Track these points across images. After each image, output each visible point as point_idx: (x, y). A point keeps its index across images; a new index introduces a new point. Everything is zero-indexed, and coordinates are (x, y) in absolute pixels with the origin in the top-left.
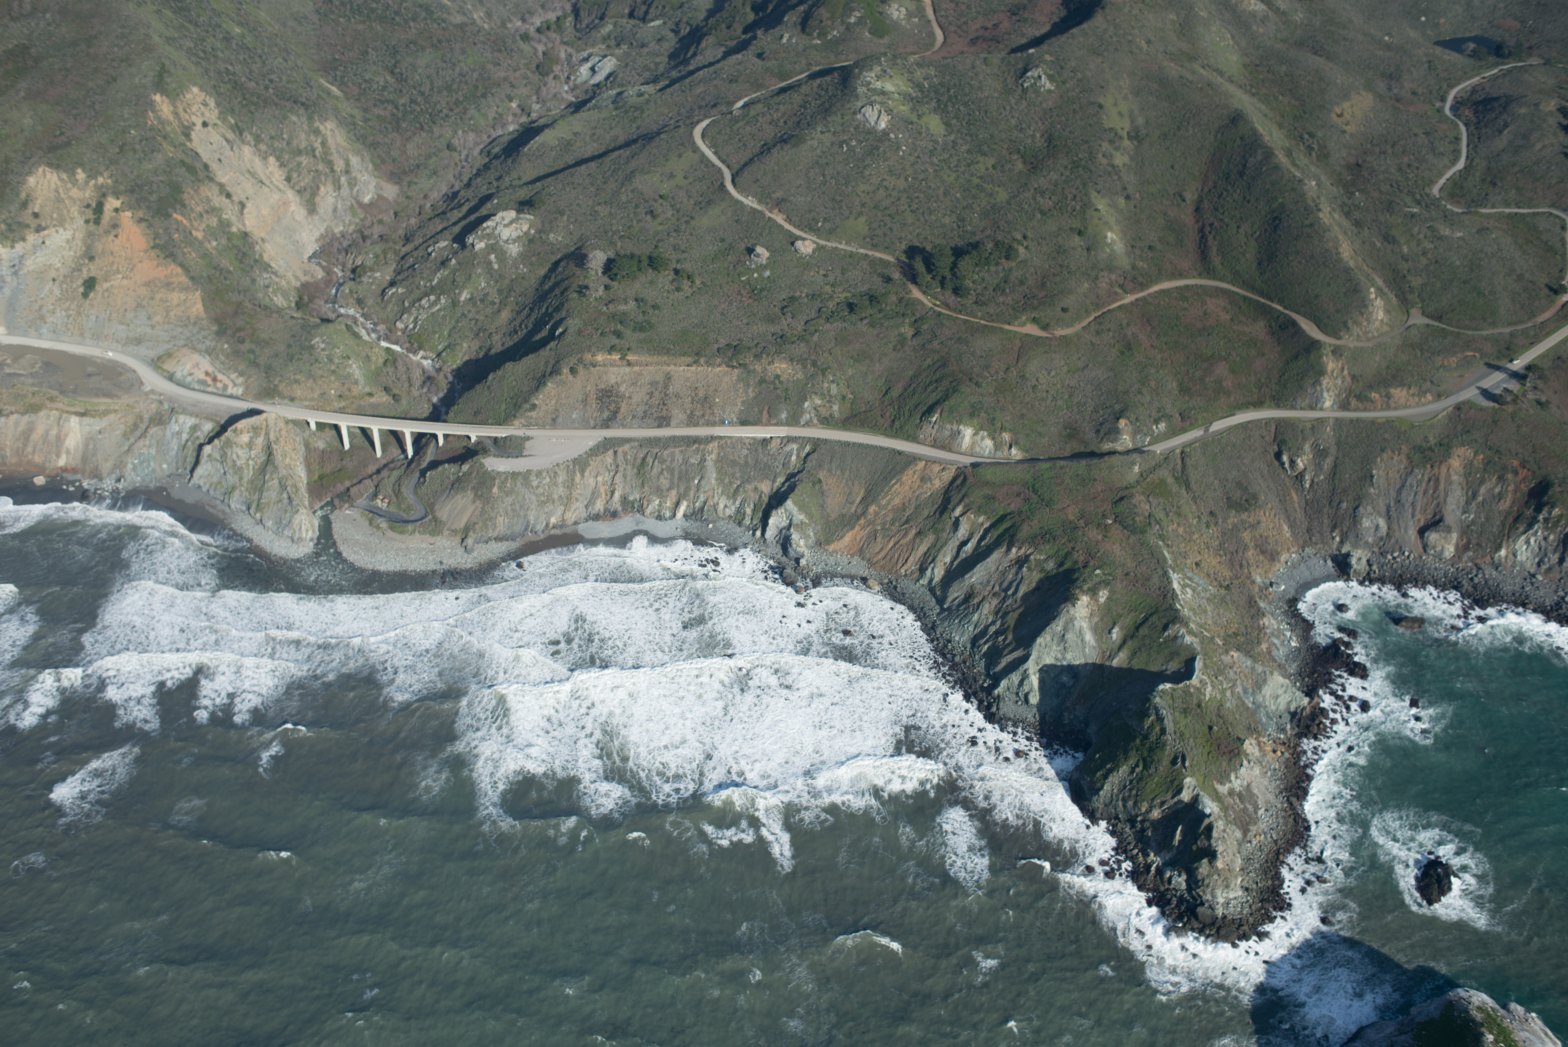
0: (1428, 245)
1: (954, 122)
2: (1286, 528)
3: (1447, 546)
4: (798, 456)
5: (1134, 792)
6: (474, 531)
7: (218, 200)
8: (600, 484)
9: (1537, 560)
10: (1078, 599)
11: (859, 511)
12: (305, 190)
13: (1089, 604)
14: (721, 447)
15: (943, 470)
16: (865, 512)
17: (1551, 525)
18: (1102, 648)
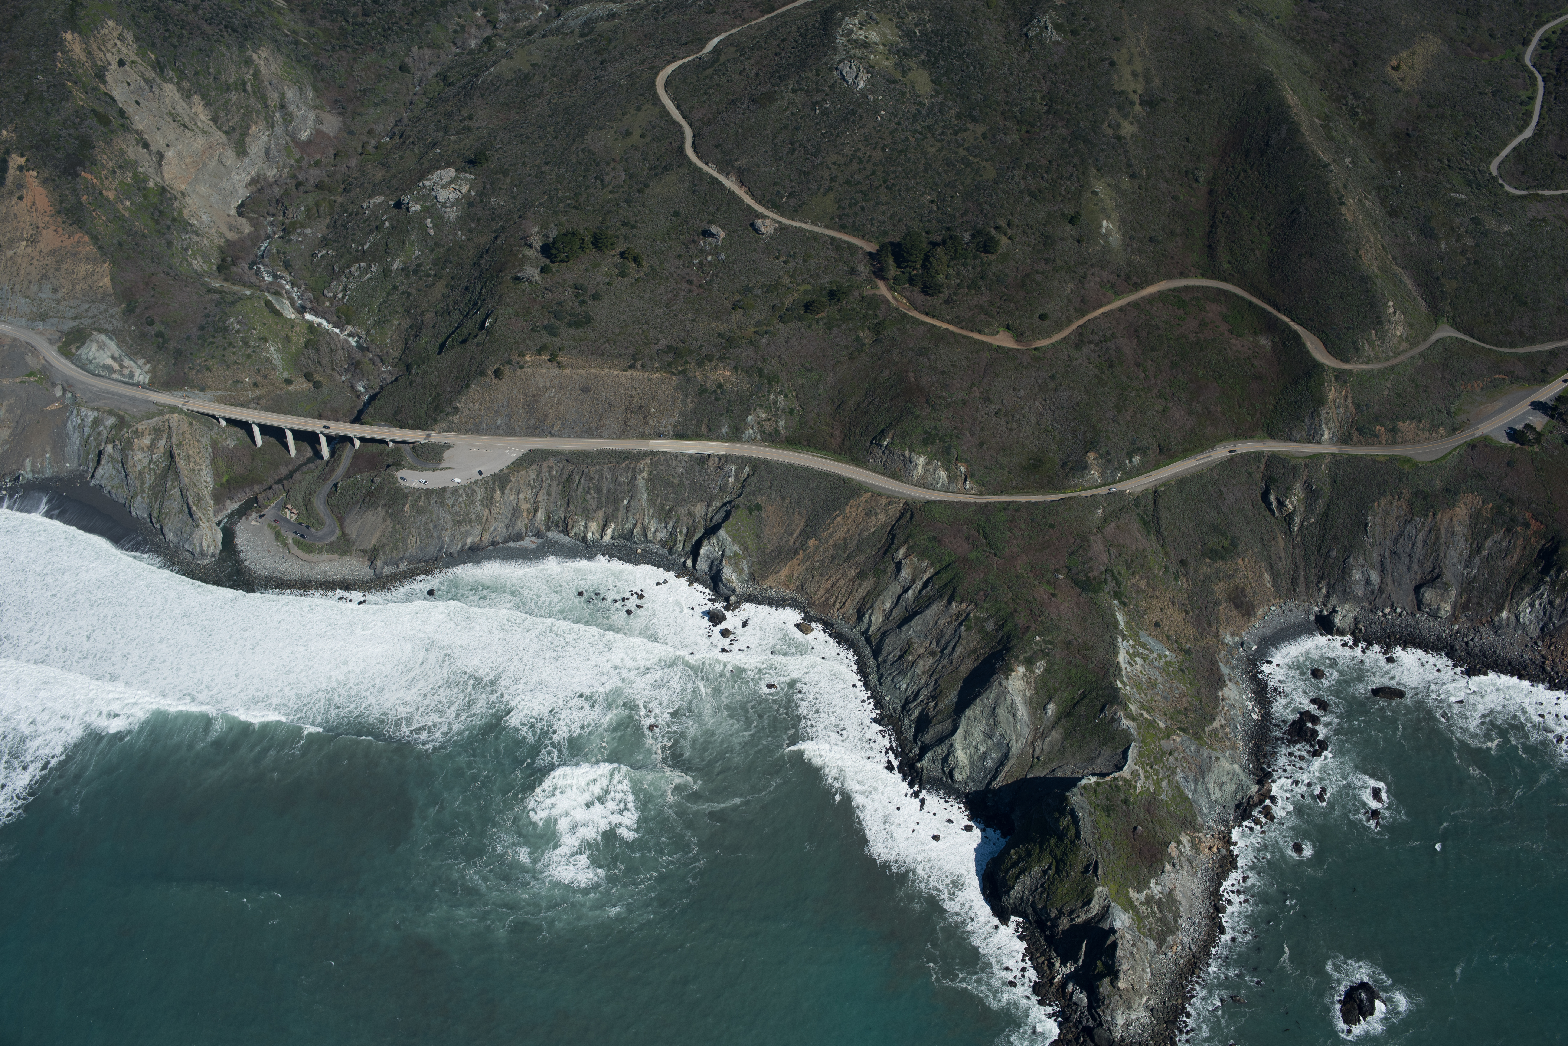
0: (1470, 242)
1: (944, 79)
2: (1267, 577)
3: (1443, 605)
4: (736, 478)
5: (1045, 896)
6: (384, 552)
7: (134, 152)
8: (522, 502)
9: (1541, 625)
10: (1013, 671)
11: (797, 545)
12: (234, 129)
13: (1025, 675)
14: (653, 465)
15: (890, 503)
16: (804, 546)
17: (1558, 588)
18: (1035, 725)
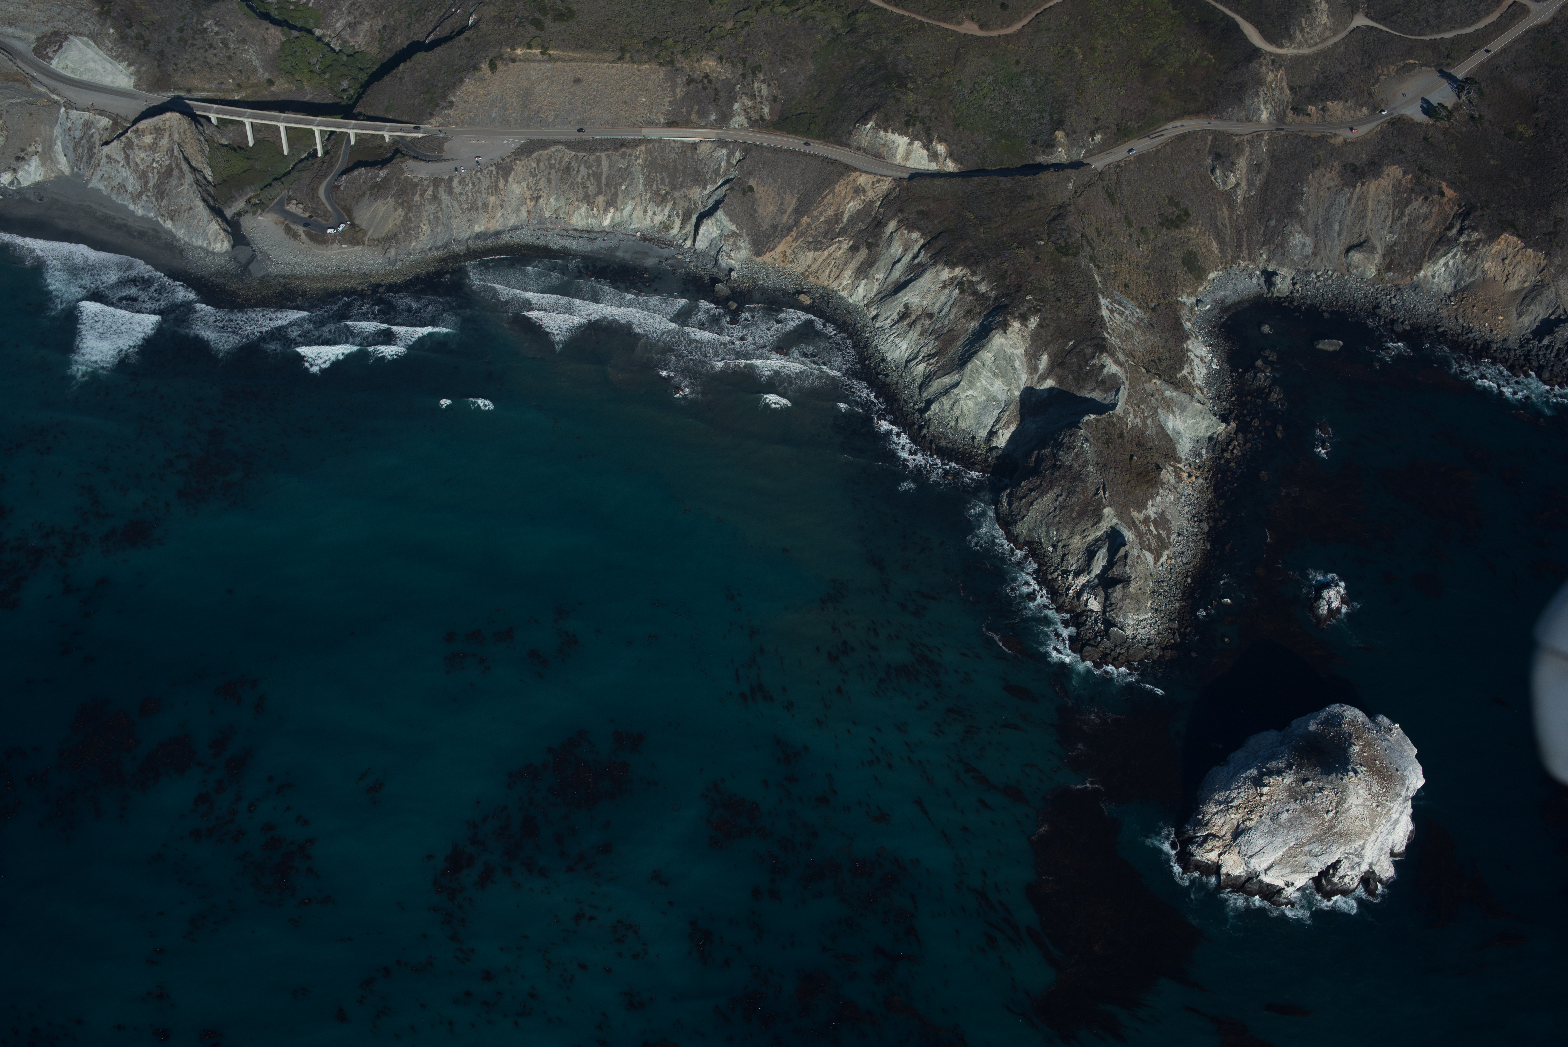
4: (728, 162)
5: (1057, 519)
9: (1454, 282)
10: (1009, 325)
11: (791, 223)
13: (1020, 330)
14: (649, 152)
16: (797, 223)
17: (1470, 249)
18: (1031, 374)
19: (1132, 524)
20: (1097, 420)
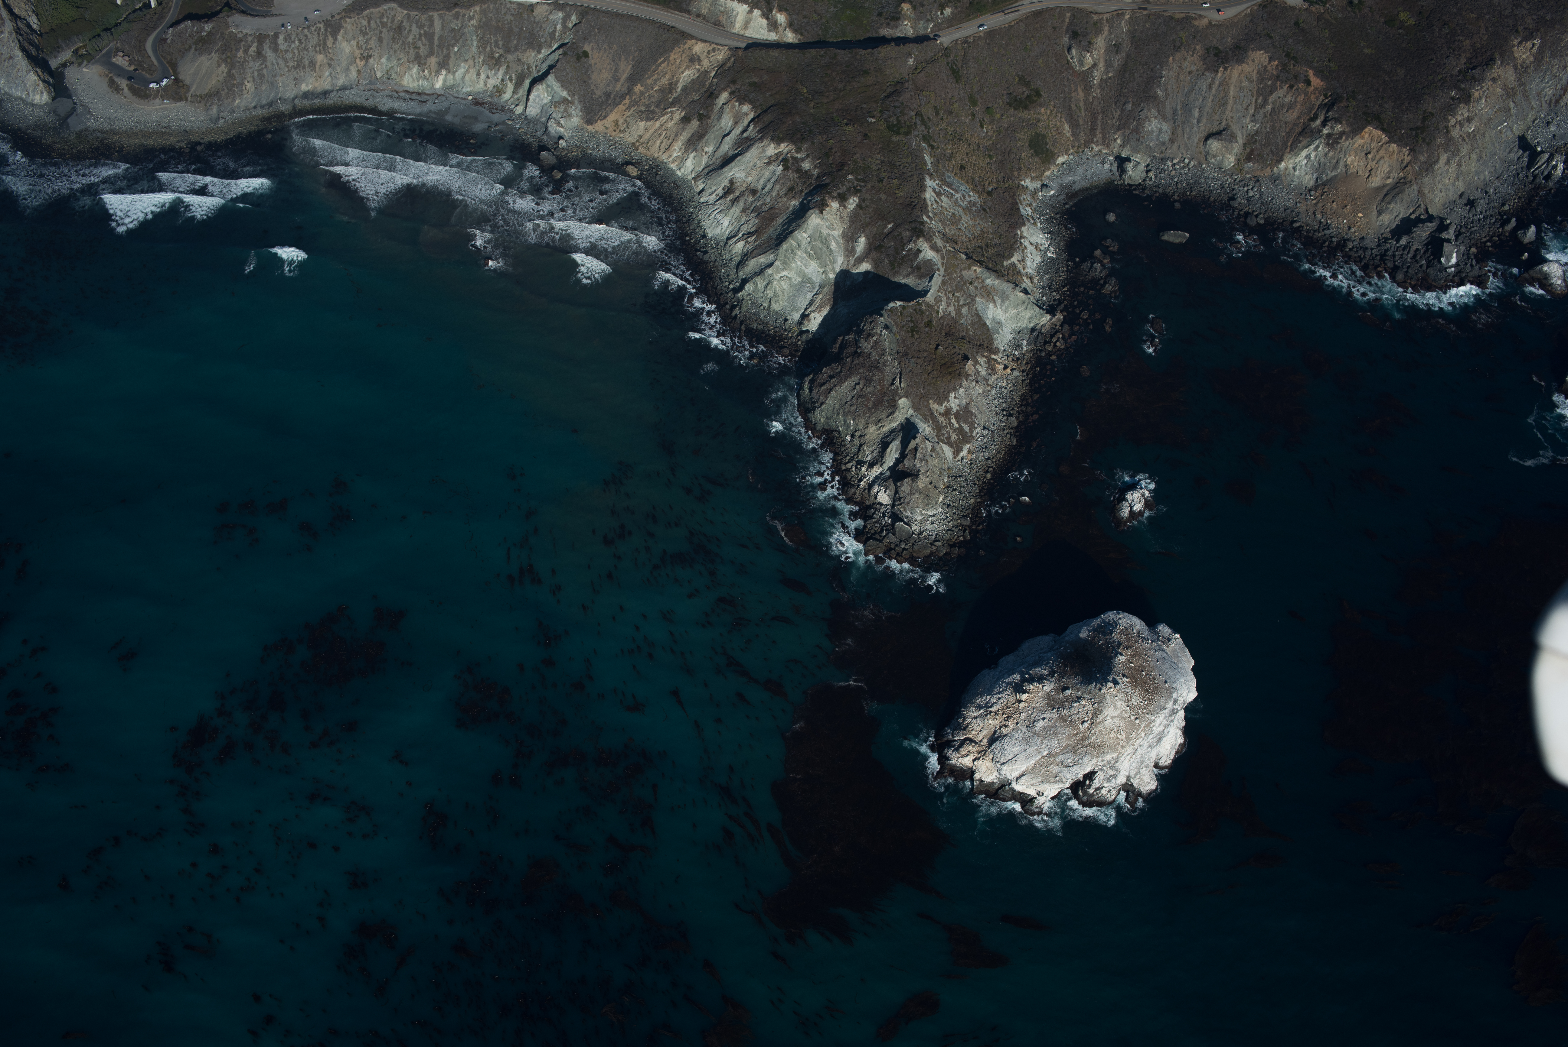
3: (1228, 156)
4: (564, 26)
9: (1315, 176)
10: (827, 206)
11: (624, 91)
13: (838, 210)
14: (483, 12)
16: (630, 91)
17: (1332, 141)
18: (848, 256)
19: (929, 416)
20: (903, 307)
